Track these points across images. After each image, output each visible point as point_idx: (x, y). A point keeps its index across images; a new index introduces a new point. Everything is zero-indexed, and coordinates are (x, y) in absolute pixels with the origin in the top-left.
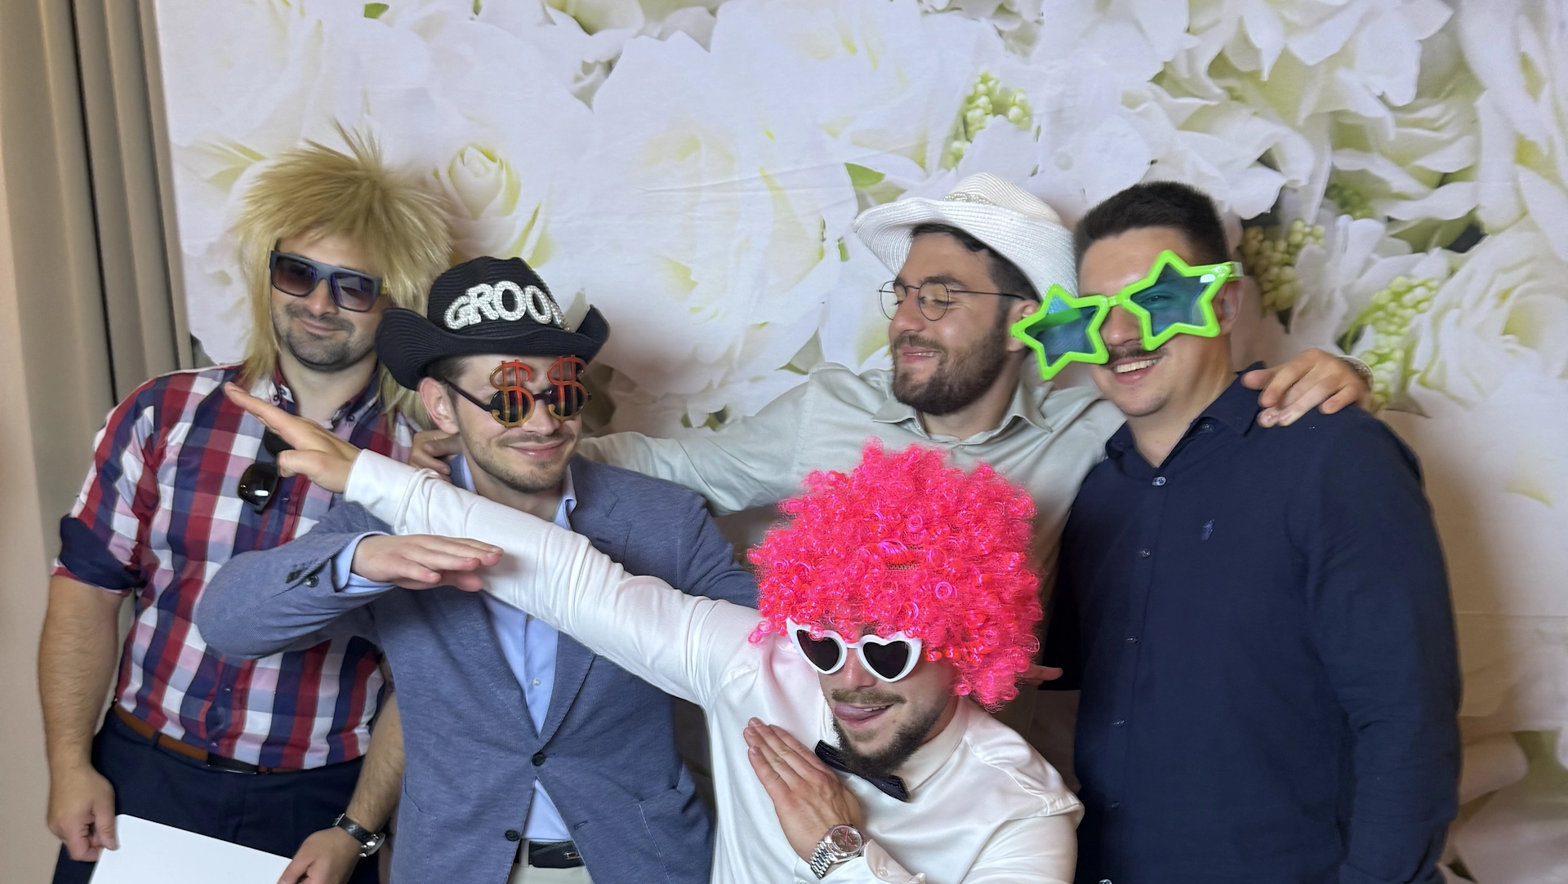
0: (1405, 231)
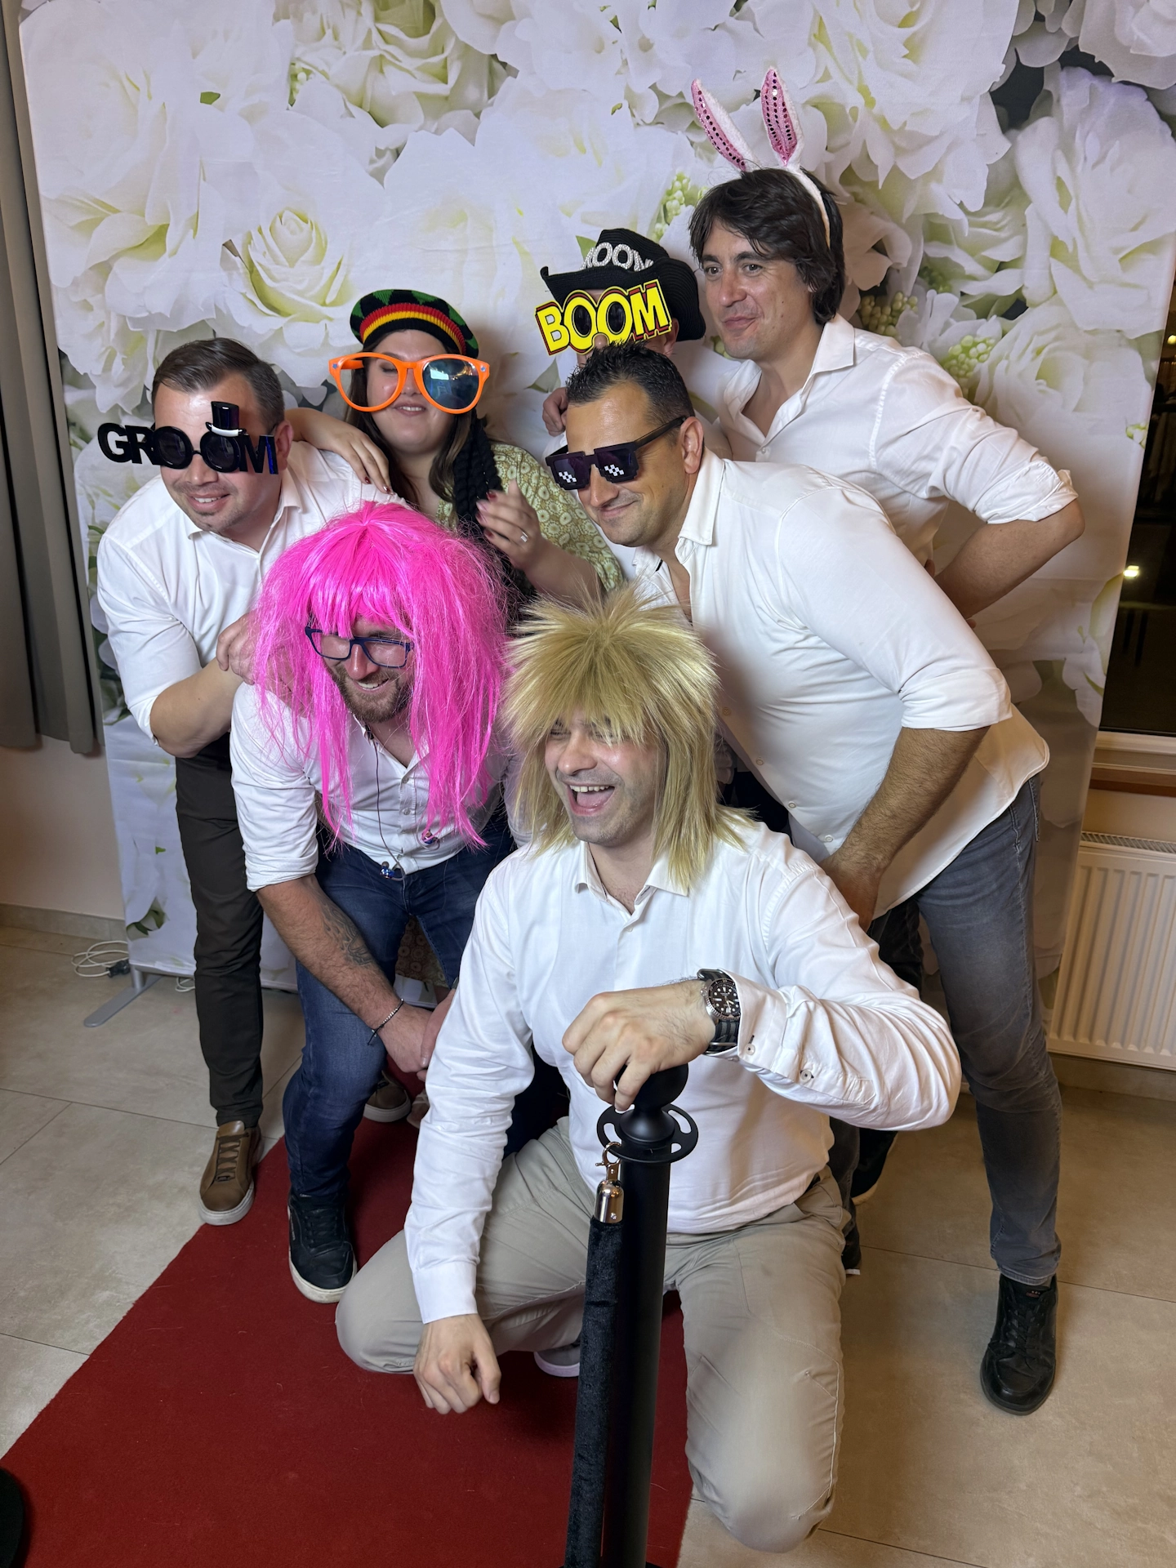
0: (972, 303)
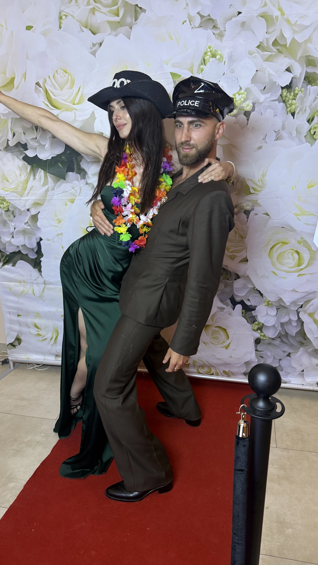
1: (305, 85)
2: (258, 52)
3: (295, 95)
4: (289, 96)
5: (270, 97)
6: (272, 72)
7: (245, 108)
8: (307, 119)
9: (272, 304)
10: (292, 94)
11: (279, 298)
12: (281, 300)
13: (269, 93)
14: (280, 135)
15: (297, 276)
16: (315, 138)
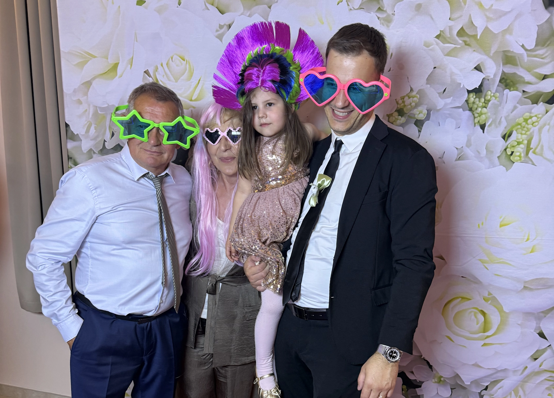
1: (500, 89)
2: (437, 44)
3: (487, 102)
4: (478, 102)
5: (451, 103)
6: (456, 71)
7: (416, 115)
8: (501, 134)
9: (445, 380)
10: (483, 100)
11: (455, 374)
12: (457, 376)
13: (451, 97)
14: (463, 153)
15: (482, 346)
16: (512, 160)
